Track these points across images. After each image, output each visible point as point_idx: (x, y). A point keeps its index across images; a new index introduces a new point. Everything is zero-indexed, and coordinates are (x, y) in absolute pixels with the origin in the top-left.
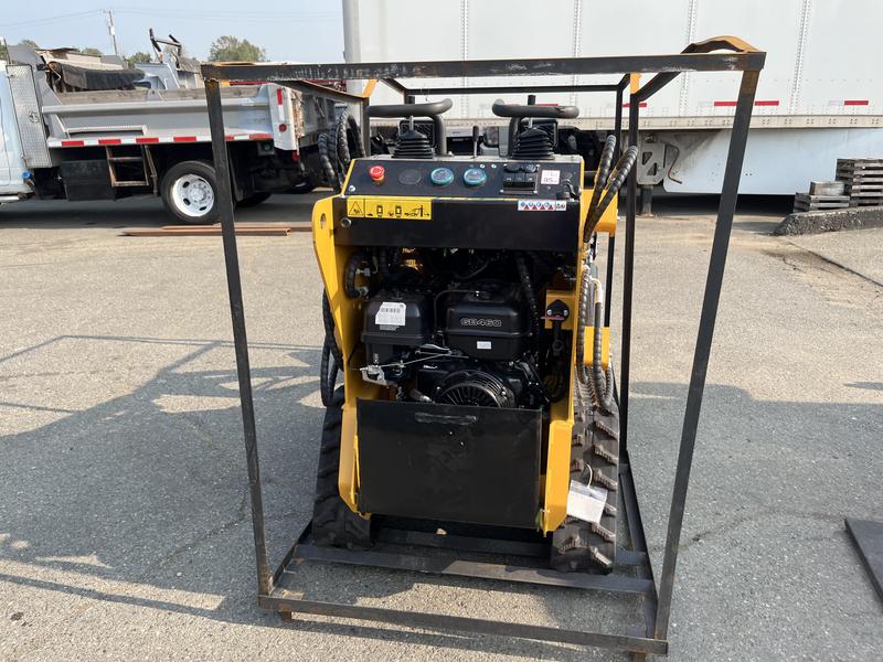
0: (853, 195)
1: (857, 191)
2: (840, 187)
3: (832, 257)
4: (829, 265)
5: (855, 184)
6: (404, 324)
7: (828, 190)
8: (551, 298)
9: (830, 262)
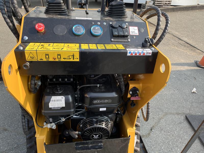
0: (155, 5)
1: (156, 4)
2: (152, 2)
3: (152, 22)
4: (152, 25)
5: (156, 2)
6: (64, 106)
7: (150, 3)
8: (131, 86)
9: (152, 24)
